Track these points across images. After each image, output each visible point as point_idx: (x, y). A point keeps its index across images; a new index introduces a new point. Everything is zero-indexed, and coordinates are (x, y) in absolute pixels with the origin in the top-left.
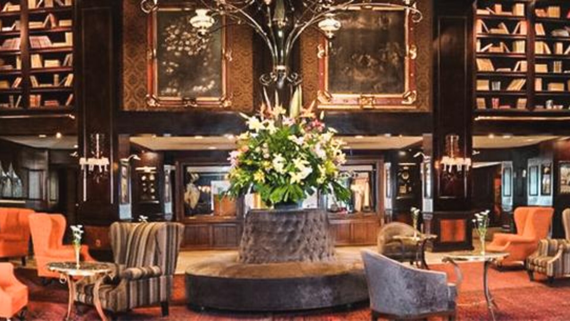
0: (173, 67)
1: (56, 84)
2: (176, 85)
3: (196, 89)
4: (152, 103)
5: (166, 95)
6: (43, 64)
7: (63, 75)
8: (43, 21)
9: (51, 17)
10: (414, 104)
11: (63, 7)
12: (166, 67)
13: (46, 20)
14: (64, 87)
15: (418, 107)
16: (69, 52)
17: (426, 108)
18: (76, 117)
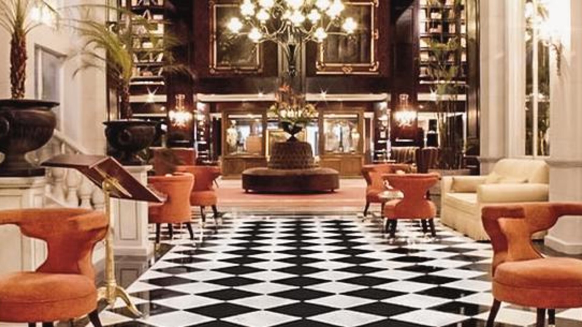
0: (226, 46)
1: (151, 61)
2: (228, 58)
3: (240, 61)
4: (213, 71)
5: (222, 66)
6: (141, 45)
7: (155, 55)
8: (142, 14)
9: (147, 12)
10: (377, 71)
11: (156, 6)
12: (222, 46)
13: (145, 13)
14: (157, 63)
15: (380, 73)
16: (161, 38)
17: (385, 73)
18: (165, 84)
